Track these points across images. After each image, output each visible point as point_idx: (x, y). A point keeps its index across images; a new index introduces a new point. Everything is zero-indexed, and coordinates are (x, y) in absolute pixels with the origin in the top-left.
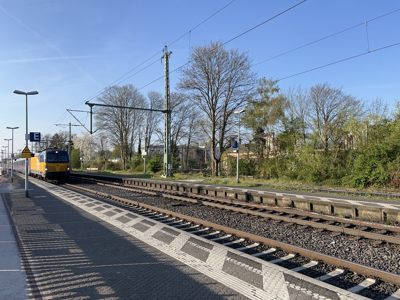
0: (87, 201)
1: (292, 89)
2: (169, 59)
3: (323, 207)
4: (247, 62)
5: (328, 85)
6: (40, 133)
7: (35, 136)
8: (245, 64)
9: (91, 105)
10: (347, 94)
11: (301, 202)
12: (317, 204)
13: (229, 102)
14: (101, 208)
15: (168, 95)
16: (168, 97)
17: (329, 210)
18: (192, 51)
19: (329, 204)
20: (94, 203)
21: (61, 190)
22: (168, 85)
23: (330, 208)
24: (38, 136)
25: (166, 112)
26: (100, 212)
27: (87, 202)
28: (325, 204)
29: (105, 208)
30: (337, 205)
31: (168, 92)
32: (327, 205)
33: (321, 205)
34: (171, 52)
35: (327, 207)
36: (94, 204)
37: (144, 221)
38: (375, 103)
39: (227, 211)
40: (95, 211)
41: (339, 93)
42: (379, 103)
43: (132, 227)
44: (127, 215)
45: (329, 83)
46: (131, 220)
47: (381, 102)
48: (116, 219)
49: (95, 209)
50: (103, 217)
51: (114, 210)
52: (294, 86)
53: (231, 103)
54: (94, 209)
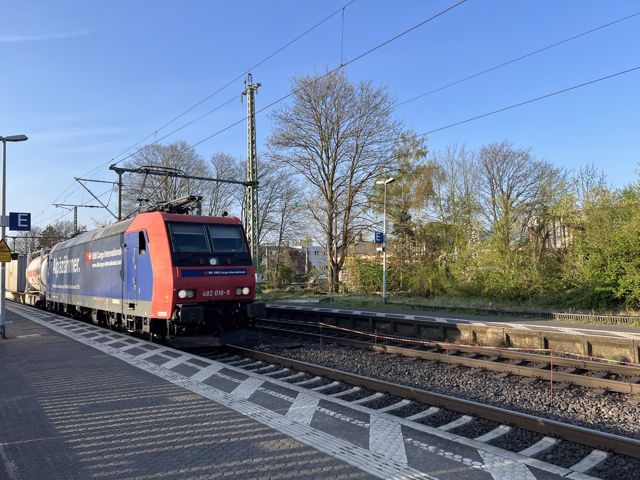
0: (127, 343)
1: (452, 151)
2: (255, 95)
3: (569, 345)
4: (387, 103)
5: (509, 145)
6: (29, 214)
7: (20, 220)
8: (382, 106)
9: (120, 171)
10: (538, 159)
11: (525, 336)
12: (558, 340)
13: (355, 170)
14: (160, 357)
15: (253, 157)
16: (255, 160)
17: (582, 351)
18: (294, 84)
19: (582, 339)
20: (141, 346)
21: (67, 323)
22: (254, 139)
23: (586, 347)
24: (26, 220)
25: (250, 185)
26: (162, 366)
27: (126, 345)
28: (574, 340)
29: (170, 358)
30: (601, 341)
31: (253, 152)
32: (579, 341)
33: (566, 341)
34: (259, 85)
35: (578, 345)
36: (142, 348)
37: (267, 385)
38: (584, 173)
39: (392, 356)
40: (152, 365)
41: (526, 158)
42: (590, 173)
43: (249, 400)
44: (224, 371)
45: (509, 142)
46: (238, 384)
47: (594, 171)
48: (205, 382)
49: (149, 359)
50: (175, 378)
51: (190, 361)
52: (455, 147)
53: (359, 171)
54: (147, 359)
